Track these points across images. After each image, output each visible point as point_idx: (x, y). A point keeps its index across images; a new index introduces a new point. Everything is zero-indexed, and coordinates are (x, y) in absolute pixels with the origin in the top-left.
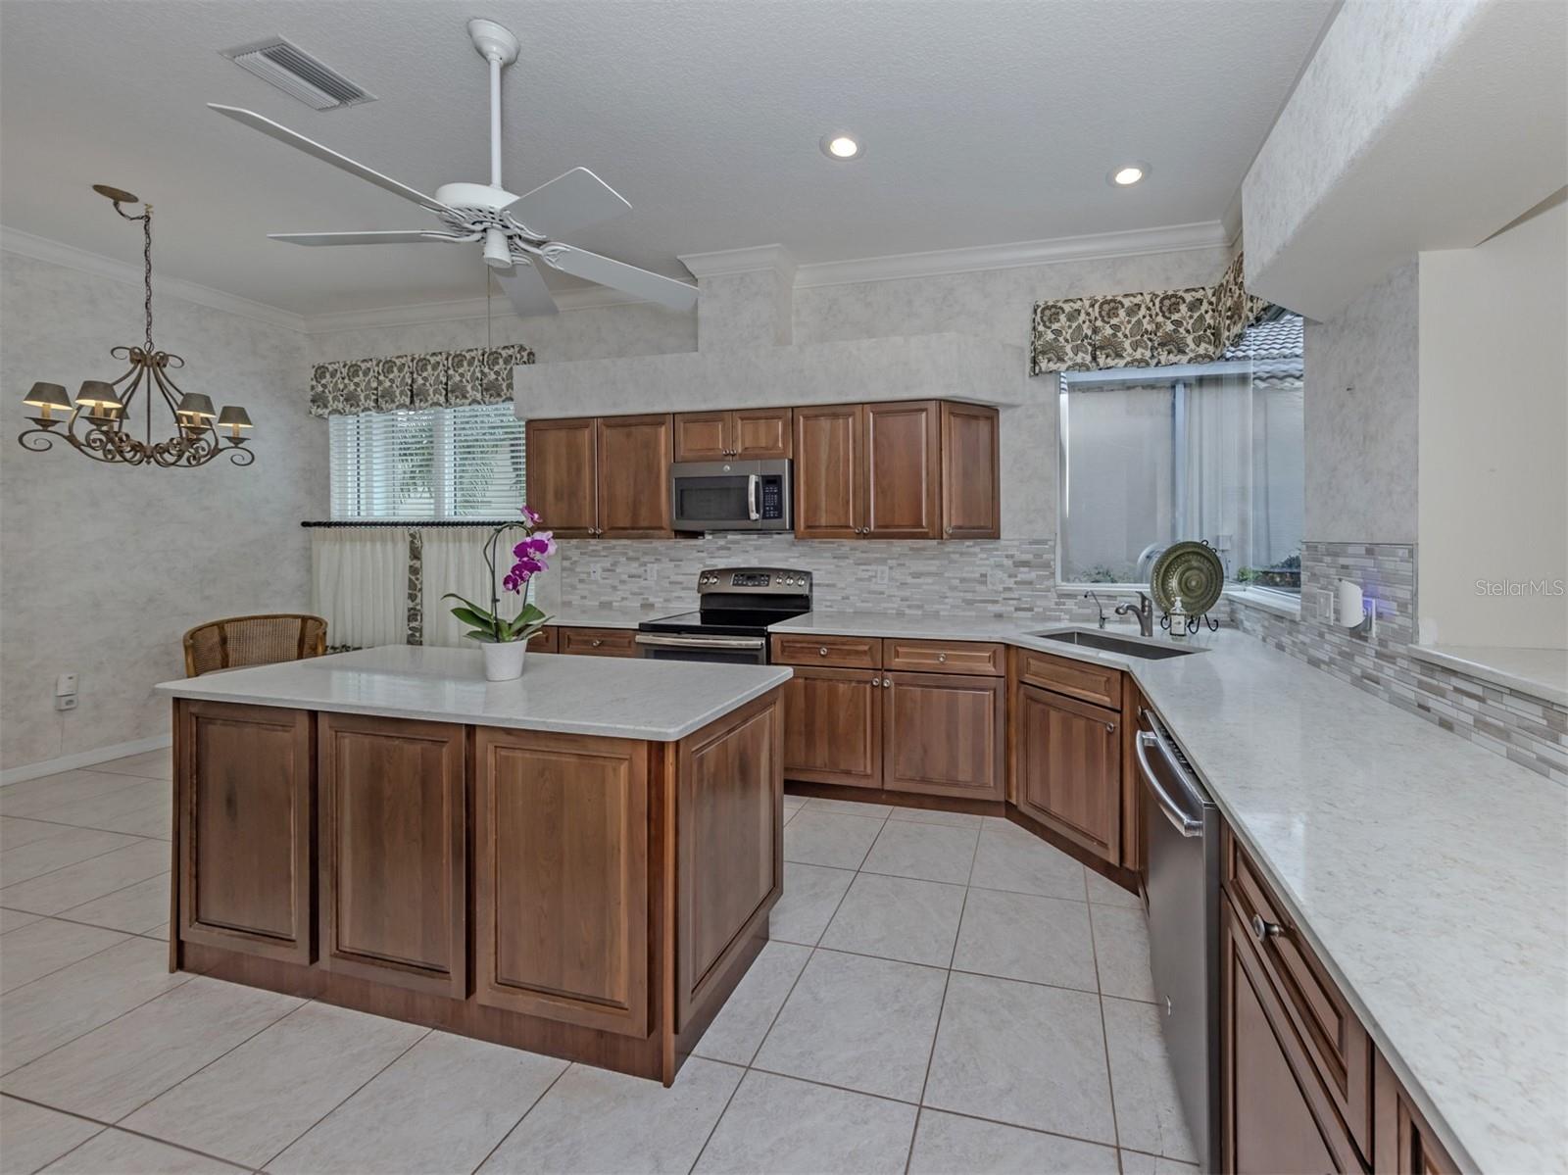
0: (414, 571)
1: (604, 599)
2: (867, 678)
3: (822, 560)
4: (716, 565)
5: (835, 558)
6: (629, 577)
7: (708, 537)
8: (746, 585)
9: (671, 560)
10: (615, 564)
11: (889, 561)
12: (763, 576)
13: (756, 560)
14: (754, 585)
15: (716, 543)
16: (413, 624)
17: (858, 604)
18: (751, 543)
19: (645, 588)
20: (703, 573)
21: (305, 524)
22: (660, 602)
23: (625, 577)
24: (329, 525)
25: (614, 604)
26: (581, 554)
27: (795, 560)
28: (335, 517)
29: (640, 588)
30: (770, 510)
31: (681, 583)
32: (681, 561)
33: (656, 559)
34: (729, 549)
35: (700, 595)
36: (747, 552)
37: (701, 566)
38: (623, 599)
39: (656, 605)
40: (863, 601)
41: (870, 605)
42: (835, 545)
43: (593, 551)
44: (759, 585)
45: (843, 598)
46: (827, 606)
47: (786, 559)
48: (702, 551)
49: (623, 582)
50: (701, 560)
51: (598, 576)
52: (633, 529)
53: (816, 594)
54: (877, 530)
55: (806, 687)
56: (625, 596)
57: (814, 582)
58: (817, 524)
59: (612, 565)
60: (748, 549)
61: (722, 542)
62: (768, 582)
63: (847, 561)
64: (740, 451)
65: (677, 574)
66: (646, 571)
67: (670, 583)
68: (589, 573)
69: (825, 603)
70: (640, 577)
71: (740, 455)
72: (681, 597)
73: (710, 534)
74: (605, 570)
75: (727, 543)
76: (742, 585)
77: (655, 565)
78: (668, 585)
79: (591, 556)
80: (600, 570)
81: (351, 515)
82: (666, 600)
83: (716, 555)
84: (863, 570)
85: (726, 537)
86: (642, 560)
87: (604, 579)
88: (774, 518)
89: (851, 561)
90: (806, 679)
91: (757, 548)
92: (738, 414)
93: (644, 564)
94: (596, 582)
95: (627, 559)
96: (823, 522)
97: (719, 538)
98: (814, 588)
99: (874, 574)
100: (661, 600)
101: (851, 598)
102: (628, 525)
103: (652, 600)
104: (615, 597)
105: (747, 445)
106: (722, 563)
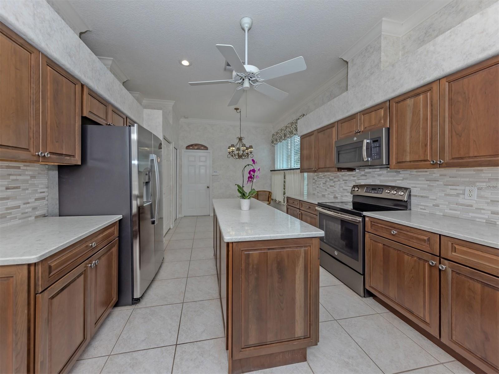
0: (285, 182)
1: (323, 193)
2: (425, 258)
3: (419, 182)
4: (360, 183)
5: (427, 181)
6: (330, 186)
7: (357, 171)
8: (371, 193)
9: (343, 181)
10: (326, 181)
11: (477, 184)
12: (379, 189)
13: (379, 181)
14: (375, 193)
15: (360, 173)
16: (284, 196)
17: (446, 211)
18: (376, 173)
19: (335, 191)
20: (354, 186)
21: (271, 171)
22: (339, 197)
23: (329, 186)
24: (275, 171)
25: (326, 196)
26: (318, 178)
27: (401, 181)
28: (276, 169)
29: (333, 190)
30: (375, 155)
31: (347, 190)
32: (347, 181)
33: (339, 180)
34: (366, 176)
35: (352, 195)
36: (374, 177)
37: (354, 183)
38: (329, 194)
39: (338, 198)
40: (450, 209)
41: (459, 213)
42: (428, 173)
43: (321, 177)
44: (377, 193)
45: (434, 205)
46: (421, 209)
47: (395, 181)
48: (355, 177)
49: (328, 188)
50: (354, 181)
51: (321, 185)
52: (325, 168)
53: (414, 200)
54: (451, 161)
55: (384, 249)
56: (329, 193)
57: (412, 194)
58: (404, 160)
59: (325, 182)
60: (375, 176)
61: (363, 173)
62: (382, 191)
63: (437, 182)
64: (363, 130)
65: (345, 186)
66: (335, 184)
67: (343, 189)
68: (319, 184)
69: (420, 207)
70: (333, 186)
71: (362, 131)
72: (346, 195)
73: (358, 169)
74: (324, 184)
75: (365, 173)
76: (369, 192)
77: (338, 182)
78: (342, 190)
79: (320, 179)
80: (322, 183)
81: (279, 168)
82: (342, 196)
83: (360, 178)
84: (451, 189)
85: (364, 171)
86: (334, 180)
87: (323, 186)
88: (377, 159)
89: (442, 183)
90: (384, 245)
91: (379, 175)
92: (361, 113)
93: (334, 182)
94: (321, 188)
95: (330, 180)
96: (408, 159)
97: (362, 171)
98: (412, 198)
99: (461, 192)
100: (340, 196)
101: (440, 206)
102: (323, 167)
103: (337, 195)
104: (326, 193)
105: (366, 126)
106: (363, 182)
